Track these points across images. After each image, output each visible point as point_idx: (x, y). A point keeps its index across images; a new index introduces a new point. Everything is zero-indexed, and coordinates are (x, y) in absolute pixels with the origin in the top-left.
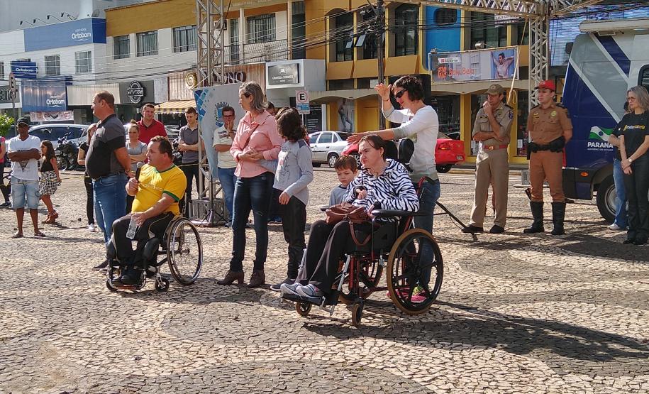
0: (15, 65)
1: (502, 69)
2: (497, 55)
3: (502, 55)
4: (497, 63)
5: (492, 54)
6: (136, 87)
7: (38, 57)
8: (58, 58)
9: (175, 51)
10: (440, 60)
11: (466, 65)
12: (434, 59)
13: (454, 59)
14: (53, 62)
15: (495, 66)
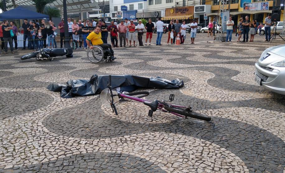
0: (122, 7)
1: (264, 7)
2: (263, 3)
3: (265, 4)
4: (263, 6)
5: (262, 3)
6: (156, 13)
7: (128, 5)
8: (133, 5)
9: (167, 3)
10: (246, 5)
11: (254, 6)
12: (245, 5)
13: (250, 5)
14: (132, 6)
15: (262, 6)
